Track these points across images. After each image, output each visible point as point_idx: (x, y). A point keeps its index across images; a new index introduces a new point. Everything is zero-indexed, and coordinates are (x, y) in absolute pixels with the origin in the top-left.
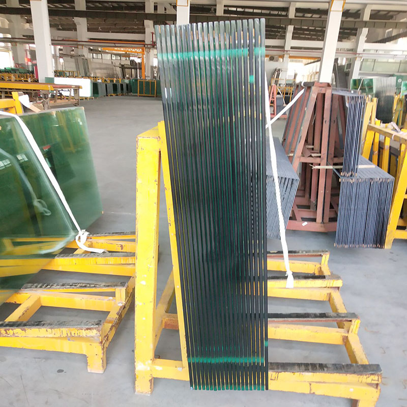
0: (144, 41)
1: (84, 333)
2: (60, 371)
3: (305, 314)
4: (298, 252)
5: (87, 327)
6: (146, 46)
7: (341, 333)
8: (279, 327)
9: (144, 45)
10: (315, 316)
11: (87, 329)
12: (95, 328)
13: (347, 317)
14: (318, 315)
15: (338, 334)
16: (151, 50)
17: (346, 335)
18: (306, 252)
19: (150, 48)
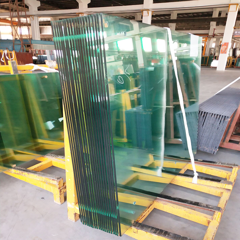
0: (208, 34)
1: (51, 182)
2: (43, 198)
3: (185, 200)
4: (216, 163)
5: (53, 179)
6: (209, 37)
7: (207, 218)
8: (166, 204)
9: (208, 36)
10: (191, 203)
11: (53, 180)
12: (56, 180)
13: (212, 209)
14: (194, 202)
15: (205, 218)
16: (211, 39)
17: (210, 220)
18: (222, 164)
19: (211, 38)
